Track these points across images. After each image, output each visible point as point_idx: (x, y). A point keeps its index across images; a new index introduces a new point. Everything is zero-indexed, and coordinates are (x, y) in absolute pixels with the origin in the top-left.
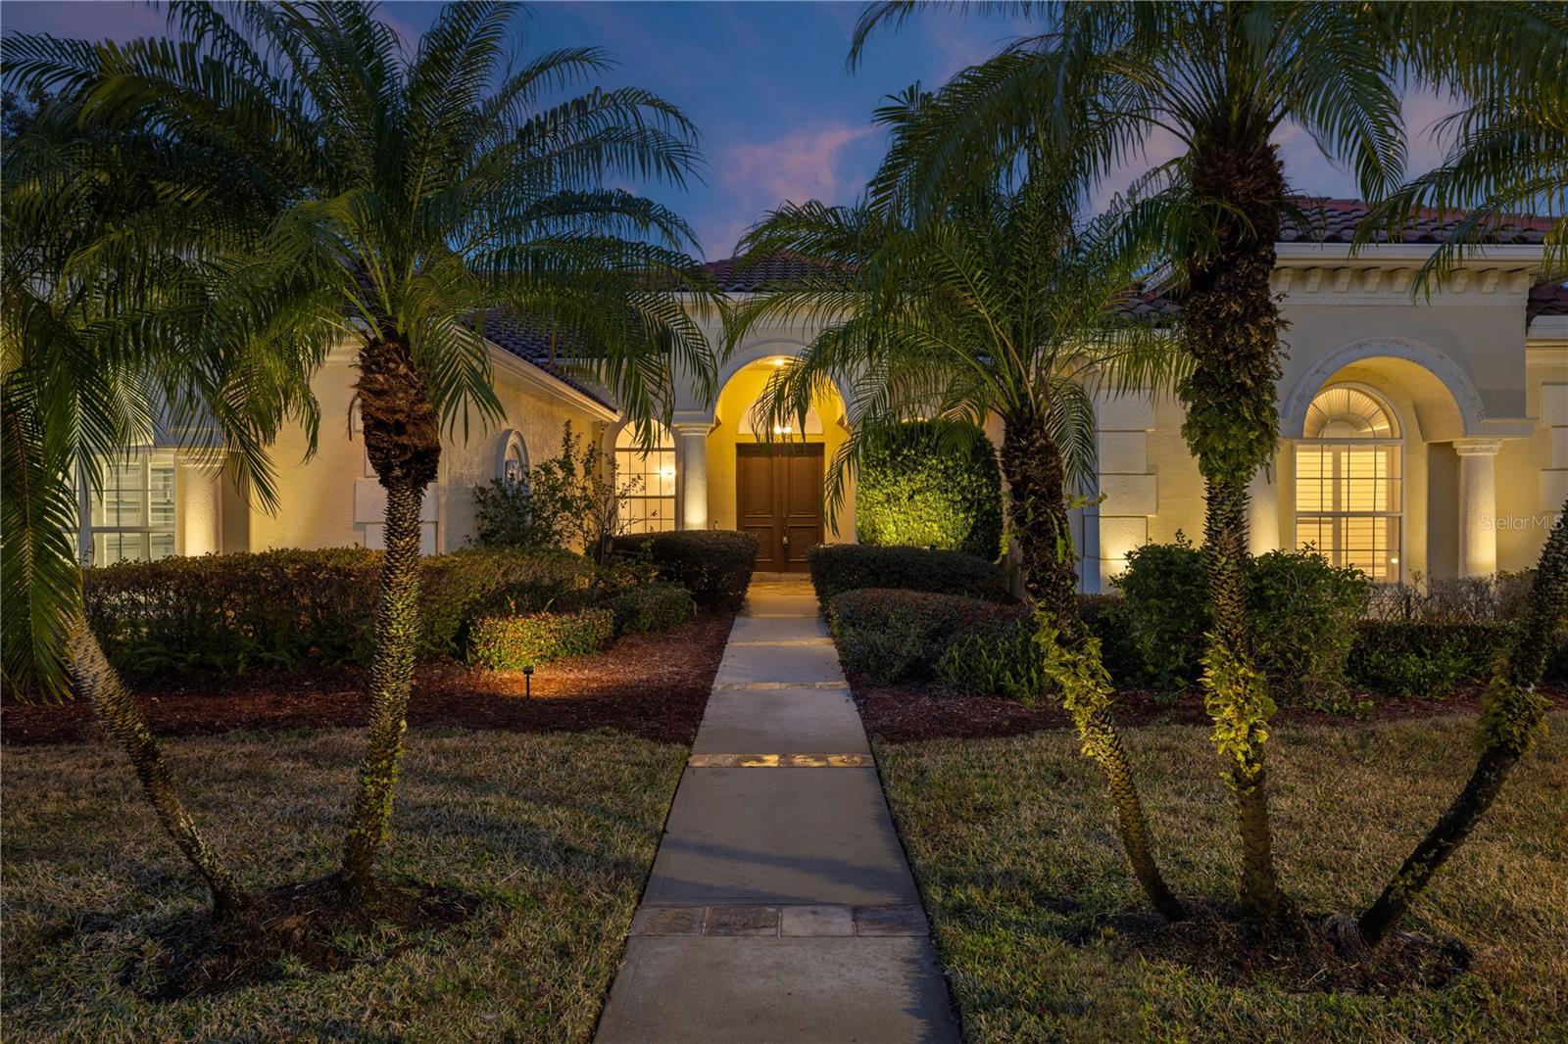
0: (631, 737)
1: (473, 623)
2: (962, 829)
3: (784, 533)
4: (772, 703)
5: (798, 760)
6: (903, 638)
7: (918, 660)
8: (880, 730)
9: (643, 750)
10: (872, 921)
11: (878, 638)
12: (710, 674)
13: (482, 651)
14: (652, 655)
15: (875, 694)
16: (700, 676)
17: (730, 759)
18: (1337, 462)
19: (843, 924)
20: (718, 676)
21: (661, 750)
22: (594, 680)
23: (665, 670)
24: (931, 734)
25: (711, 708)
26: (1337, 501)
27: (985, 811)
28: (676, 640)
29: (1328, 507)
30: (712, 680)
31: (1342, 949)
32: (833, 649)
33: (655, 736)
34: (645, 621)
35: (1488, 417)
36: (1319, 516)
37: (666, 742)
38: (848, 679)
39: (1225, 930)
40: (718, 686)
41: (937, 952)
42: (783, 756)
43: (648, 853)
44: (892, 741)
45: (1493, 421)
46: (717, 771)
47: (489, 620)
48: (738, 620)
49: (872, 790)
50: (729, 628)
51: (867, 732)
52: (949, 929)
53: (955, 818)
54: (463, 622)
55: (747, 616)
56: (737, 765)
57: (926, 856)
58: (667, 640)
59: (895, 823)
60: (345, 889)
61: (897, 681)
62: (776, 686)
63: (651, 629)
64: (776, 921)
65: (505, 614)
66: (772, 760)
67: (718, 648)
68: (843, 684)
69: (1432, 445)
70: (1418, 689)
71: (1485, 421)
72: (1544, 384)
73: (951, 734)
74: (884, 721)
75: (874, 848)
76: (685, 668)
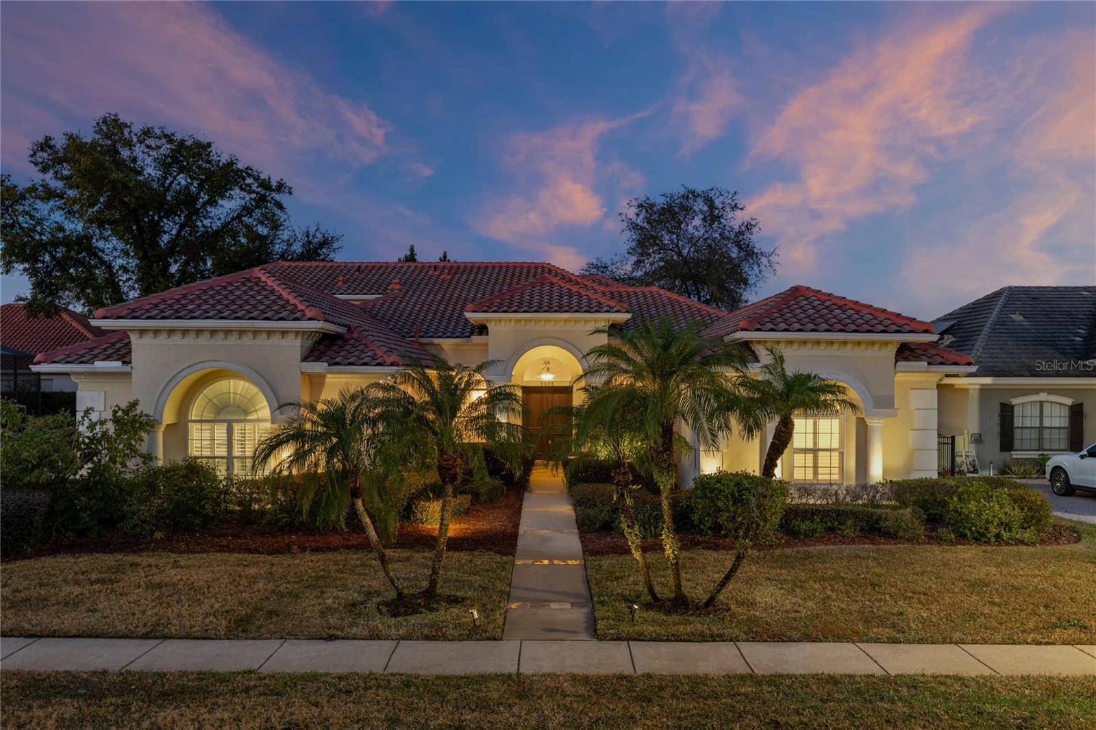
0: (492, 553)
1: (414, 504)
2: (608, 583)
3: (549, 438)
4: (545, 540)
5: (556, 562)
6: (601, 512)
7: (607, 521)
8: (590, 551)
9: (498, 558)
10: (576, 606)
11: (591, 512)
12: (517, 526)
13: (419, 516)
14: (489, 516)
15: (589, 536)
16: (513, 527)
17: (531, 562)
18: (815, 424)
19: (569, 606)
20: (520, 527)
21: (504, 558)
22: (468, 529)
23: (496, 524)
24: (608, 553)
25: (520, 542)
26: (815, 443)
27: (617, 578)
28: (499, 507)
29: (810, 445)
30: (518, 528)
31: (698, 608)
32: (573, 512)
33: (499, 552)
34: (483, 498)
35: (876, 408)
36: (805, 451)
37: (505, 555)
38: (579, 529)
39: (668, 603)
40: (521, 531)
41: (593, 610)
42: (550, 560)
43: (508, 589)
44: (592, 555)
45: (878, 410)
46: (526, 566)
47: (422, 503)
48: (526, 495)
49: (582, 572)
50: (521, 500)
51: (583, 552)
52: (598, 606)
53: (607, 579)
54: (408, 503)
55: (530, 492)
56: (533, 564)
57: (595, 589)
58: (494, 508)
59: (588, 582)
60: (430, 593)
61: (598, 531)
62: (547, 532)
63: (485, 502)
64: (549, 606)
65: (429, 499)
66: (546, 562)
67: (518, 512)
68: (576, 531)
69: (857, 418)
70: (806, 536)
71: (875, 410)
72: (912, 389)
73: (615, 553)
74: (591, 547)
75: (581, 588)
76: (506, 523)
